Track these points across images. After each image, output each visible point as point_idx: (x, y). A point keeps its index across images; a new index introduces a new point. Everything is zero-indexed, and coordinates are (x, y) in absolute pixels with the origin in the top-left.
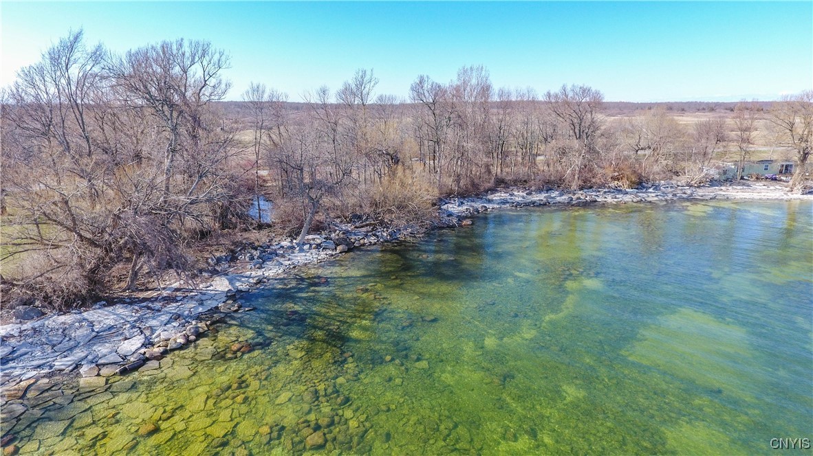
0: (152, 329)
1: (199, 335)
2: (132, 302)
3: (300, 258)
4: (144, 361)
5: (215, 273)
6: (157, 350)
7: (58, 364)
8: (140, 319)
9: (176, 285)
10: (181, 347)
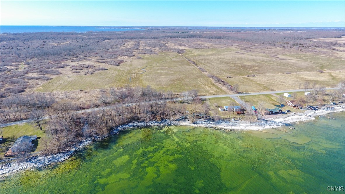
0: (64, 157)
1: (69, 158)
2: (62, 153)
3: (86, 143)
4: (64, 161)
5: (73, 147)
6: (65, 159)
7: (55, 161)
8: (63, 155)
9: (67, 150)
10: (67, 159)
